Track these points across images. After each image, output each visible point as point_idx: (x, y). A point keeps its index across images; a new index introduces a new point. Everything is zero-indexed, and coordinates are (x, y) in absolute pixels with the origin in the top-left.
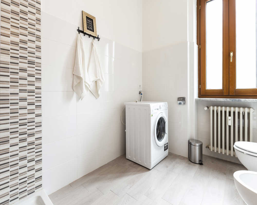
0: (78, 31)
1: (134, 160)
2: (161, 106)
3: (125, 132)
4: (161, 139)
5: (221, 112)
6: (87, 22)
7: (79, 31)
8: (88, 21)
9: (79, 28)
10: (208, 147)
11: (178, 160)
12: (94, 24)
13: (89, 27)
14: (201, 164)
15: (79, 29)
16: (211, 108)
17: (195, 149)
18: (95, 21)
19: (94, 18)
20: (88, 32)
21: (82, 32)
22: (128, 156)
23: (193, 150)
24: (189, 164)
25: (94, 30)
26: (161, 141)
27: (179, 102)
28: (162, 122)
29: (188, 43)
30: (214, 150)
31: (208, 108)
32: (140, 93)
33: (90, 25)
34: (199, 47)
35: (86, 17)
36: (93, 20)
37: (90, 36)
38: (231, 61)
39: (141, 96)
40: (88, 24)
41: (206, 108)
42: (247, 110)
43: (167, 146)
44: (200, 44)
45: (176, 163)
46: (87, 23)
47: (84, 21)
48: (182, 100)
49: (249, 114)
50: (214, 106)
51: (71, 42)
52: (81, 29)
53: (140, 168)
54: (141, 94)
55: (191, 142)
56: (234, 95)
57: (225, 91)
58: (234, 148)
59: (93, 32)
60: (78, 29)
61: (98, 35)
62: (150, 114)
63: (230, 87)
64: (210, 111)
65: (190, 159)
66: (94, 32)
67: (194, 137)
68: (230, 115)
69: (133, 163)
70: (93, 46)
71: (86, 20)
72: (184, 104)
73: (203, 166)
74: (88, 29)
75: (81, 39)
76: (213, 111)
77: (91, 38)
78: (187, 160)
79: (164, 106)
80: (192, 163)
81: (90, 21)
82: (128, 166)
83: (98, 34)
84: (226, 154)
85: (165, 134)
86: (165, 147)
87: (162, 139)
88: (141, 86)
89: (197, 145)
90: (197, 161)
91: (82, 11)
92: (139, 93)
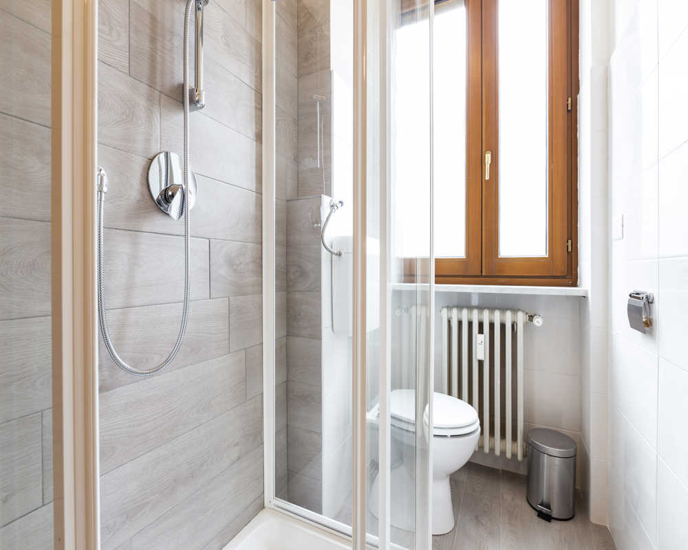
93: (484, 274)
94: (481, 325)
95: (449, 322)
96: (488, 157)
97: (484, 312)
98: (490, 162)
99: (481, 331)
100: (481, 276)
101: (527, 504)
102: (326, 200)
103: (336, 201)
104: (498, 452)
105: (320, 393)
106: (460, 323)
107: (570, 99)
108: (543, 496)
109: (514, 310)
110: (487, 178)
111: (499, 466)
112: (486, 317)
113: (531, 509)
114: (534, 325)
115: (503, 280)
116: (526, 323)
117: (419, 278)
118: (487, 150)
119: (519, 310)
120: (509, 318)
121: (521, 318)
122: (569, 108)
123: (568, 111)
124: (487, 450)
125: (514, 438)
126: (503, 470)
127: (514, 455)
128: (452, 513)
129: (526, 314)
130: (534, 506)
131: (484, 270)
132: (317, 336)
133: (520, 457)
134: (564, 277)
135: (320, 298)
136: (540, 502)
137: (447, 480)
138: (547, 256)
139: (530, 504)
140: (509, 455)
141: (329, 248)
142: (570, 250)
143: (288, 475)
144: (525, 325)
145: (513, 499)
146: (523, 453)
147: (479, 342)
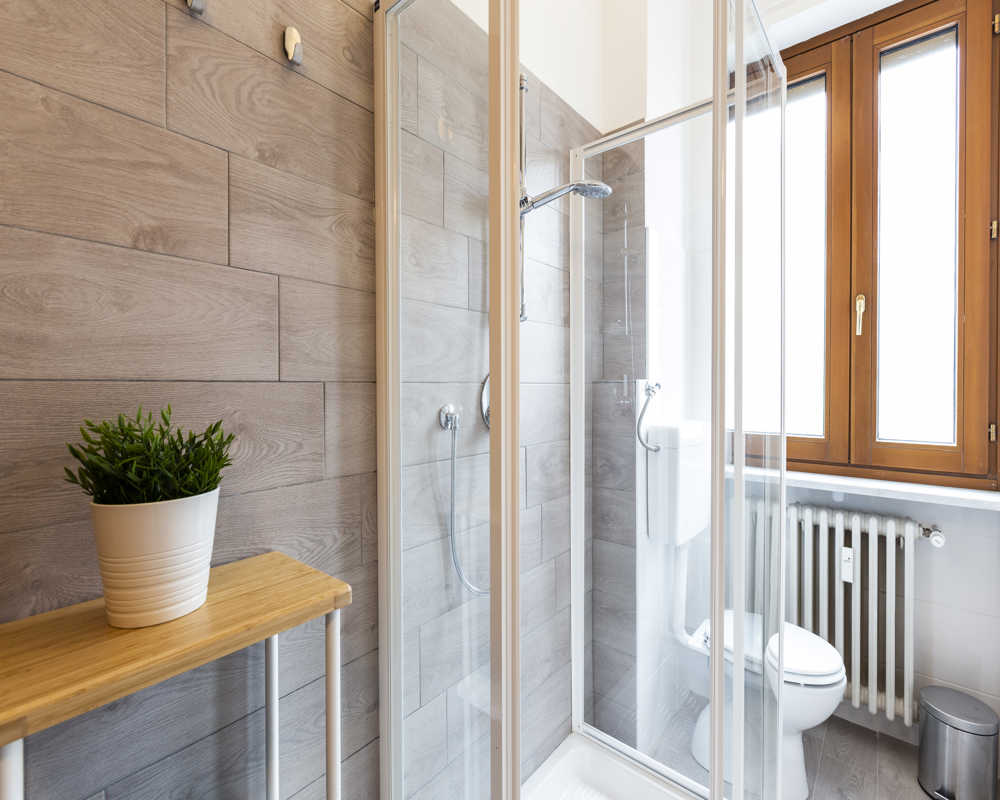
93: (852, 462)
94: (848, 534)
95: (800, 524)
96: (860, 305)
97: (854, 519)
98: (863, 310)
99: (848, 543)
100: (848, 464)
101: (919, 787)
102: (641, 384)
103: (652, 383)
104: (873, 709)
105: (634, 609)
106: (816, 528)
107: (995, 223)
108: (943, 781)
109: (902, 518)
110: (859, 332)
111: (876, 727)
112: (856, 524)
113: (926, 796)
114: (931, 546)
115: (883, 473)
116: (920, 538)
117: (768, 461)
118: (857, 295)
119: (908, 519)
120: (891, 529)
121: (910, 532)
122: (994, 235)
123: (991, 239)
124: (856, 703)
125: (899, 692)
126: (881, 734)
127: (899, 717)
128: (804, 778)
129: (920, 525)
130: (931, 793)
131: (852, 458)
132: (630, 542)
133: (908, 721)
134: (984, 477)
135: (634, 499)
136: (938, 788)
137: (800, 736)
138: (955, 445)
139: (923, 789)
140: (890, 715)
141: (645, 442)
142: (993, 438)
143: (594, 697)
144: (917, 541)
145: (896, 777)
146: (913, 715)
147: (844, 558)
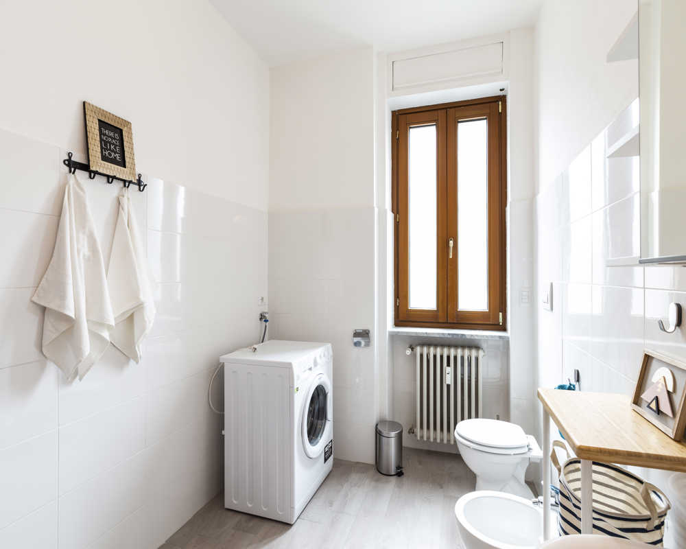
0: (68, 165)
1: (249, 507)
2: (319, 360)
3: (222, 437)
4: (317, 437)
5: (435, 356)
6: (100, 138)
7: (72, 165)
8: (105, 135)
9: (70, 155)
10: (412, 431)
11: (354, 477)
12: (125, 143)
13: (109, 153)
14: (399, 474)
15: (73, 159)
16: (418, 350)
17: (388, 444)
18: (130, 133)
19: (128, 124)
20: (104, 167)
21: (85, 167)
22: (231, 501)
23: (384, 448)
24: (377, 481)
25: (127, 160)
26: (316, 444)
27: (356, 340)
28: (321, 397)
29: (376, 210)
30: (422, 437)
31: (412, 349)
32: (263, 317)
33: (112, 147)
34: (395, 218)
35: (99, 120)
36: (121, 131)
37: (110, 179)
38: (451, 257)
39: (266, 326)
40: (106, 143)
41: (409, 352)
42: (474, 353)
43: (331, 447)
44: (398, 213)
45: (352, 487)
46: (101, 140)
47: (90, 135)
48: (363, 335)
49: (477, 359)
50: (422, 345)
51: (39, 201)
52: (78, 158)
53: (267, 525)
54: (266, 321)
55: (381, 430)
56: (455, 322)
57: (440, 314)
58: (455, 438)
59: (122, 168)
60: (67, 158)
61: (140, 176)
62: (292, 387)
63: (449, 307)
64: (415, 355)
65: (378, 469)
66: (125, 166)
67: (387, 415)
68: (448, 365)
69: (245, 516)
70: (121, 209)
71: (97, 132)
72: (368, 344)
73: (404, 478)
74: (104, 158)
75: (80, 191)
76: (422, 355)
77: (117, 185)
78: (373, 471)
79: (324, 356)
80: (382, 476)
81: (112, 134)
82: (233, 531)
83: (138, 171)
84: (443, 440)
85: (327, 422)
86: (325, 453)
87: (319, 438)
88: (266, 300)
89: (393, 434)
90: (393, 470)
91: (84, 103)
92: (261, 319)
